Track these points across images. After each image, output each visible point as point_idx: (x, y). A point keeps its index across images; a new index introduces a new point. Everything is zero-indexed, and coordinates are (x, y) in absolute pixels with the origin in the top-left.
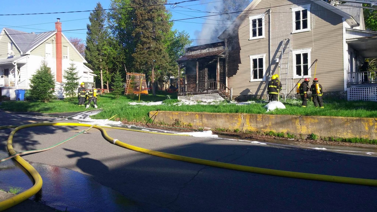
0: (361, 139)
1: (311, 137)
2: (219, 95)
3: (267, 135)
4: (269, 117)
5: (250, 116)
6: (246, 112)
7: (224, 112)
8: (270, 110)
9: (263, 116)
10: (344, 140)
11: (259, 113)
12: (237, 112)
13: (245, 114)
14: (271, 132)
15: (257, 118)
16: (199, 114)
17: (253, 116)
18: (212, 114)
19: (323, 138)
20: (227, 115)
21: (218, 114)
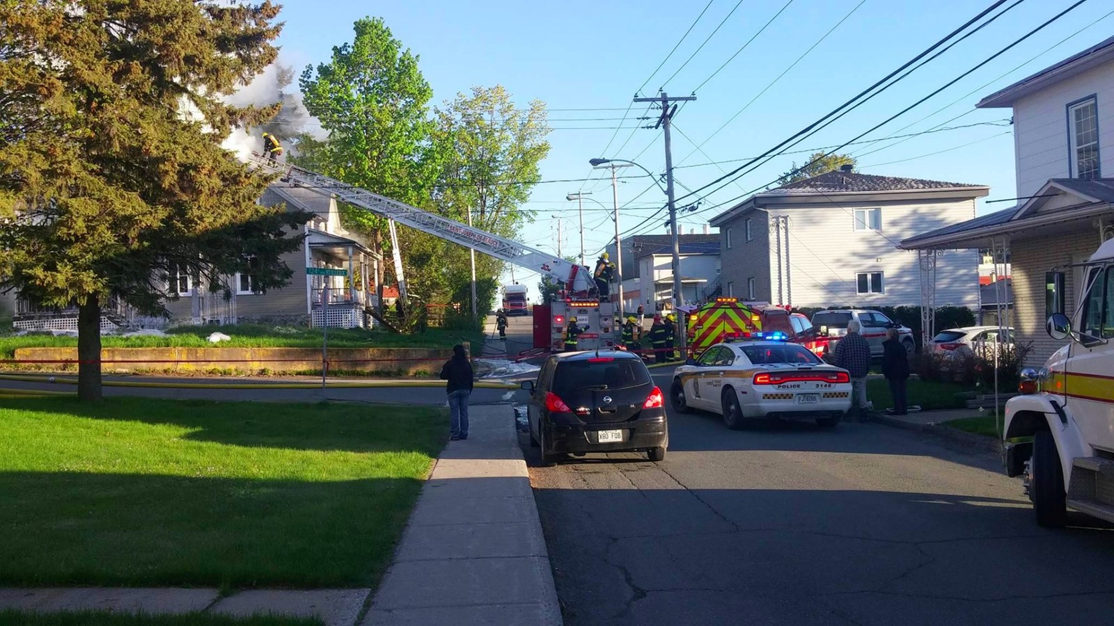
0: (316, 370)
1: (263, 372)
2: (106, 319)
3: (210, 373)
4: (212, 351)
5: (188, 350)
6: (182, 346)
7: (148, 346)
8: (212, 343)
9: (205, 350)
10: (299, 373)
11: (199, 346)
12: (168, 345)
13: (180, 348)
14: (215, 369)
15: (196, 353)
16: (108, 350)
17: (191, 350)
18: (130, 349)
19: (276, 372)
20: (154, 350)
21: (140, 349)
